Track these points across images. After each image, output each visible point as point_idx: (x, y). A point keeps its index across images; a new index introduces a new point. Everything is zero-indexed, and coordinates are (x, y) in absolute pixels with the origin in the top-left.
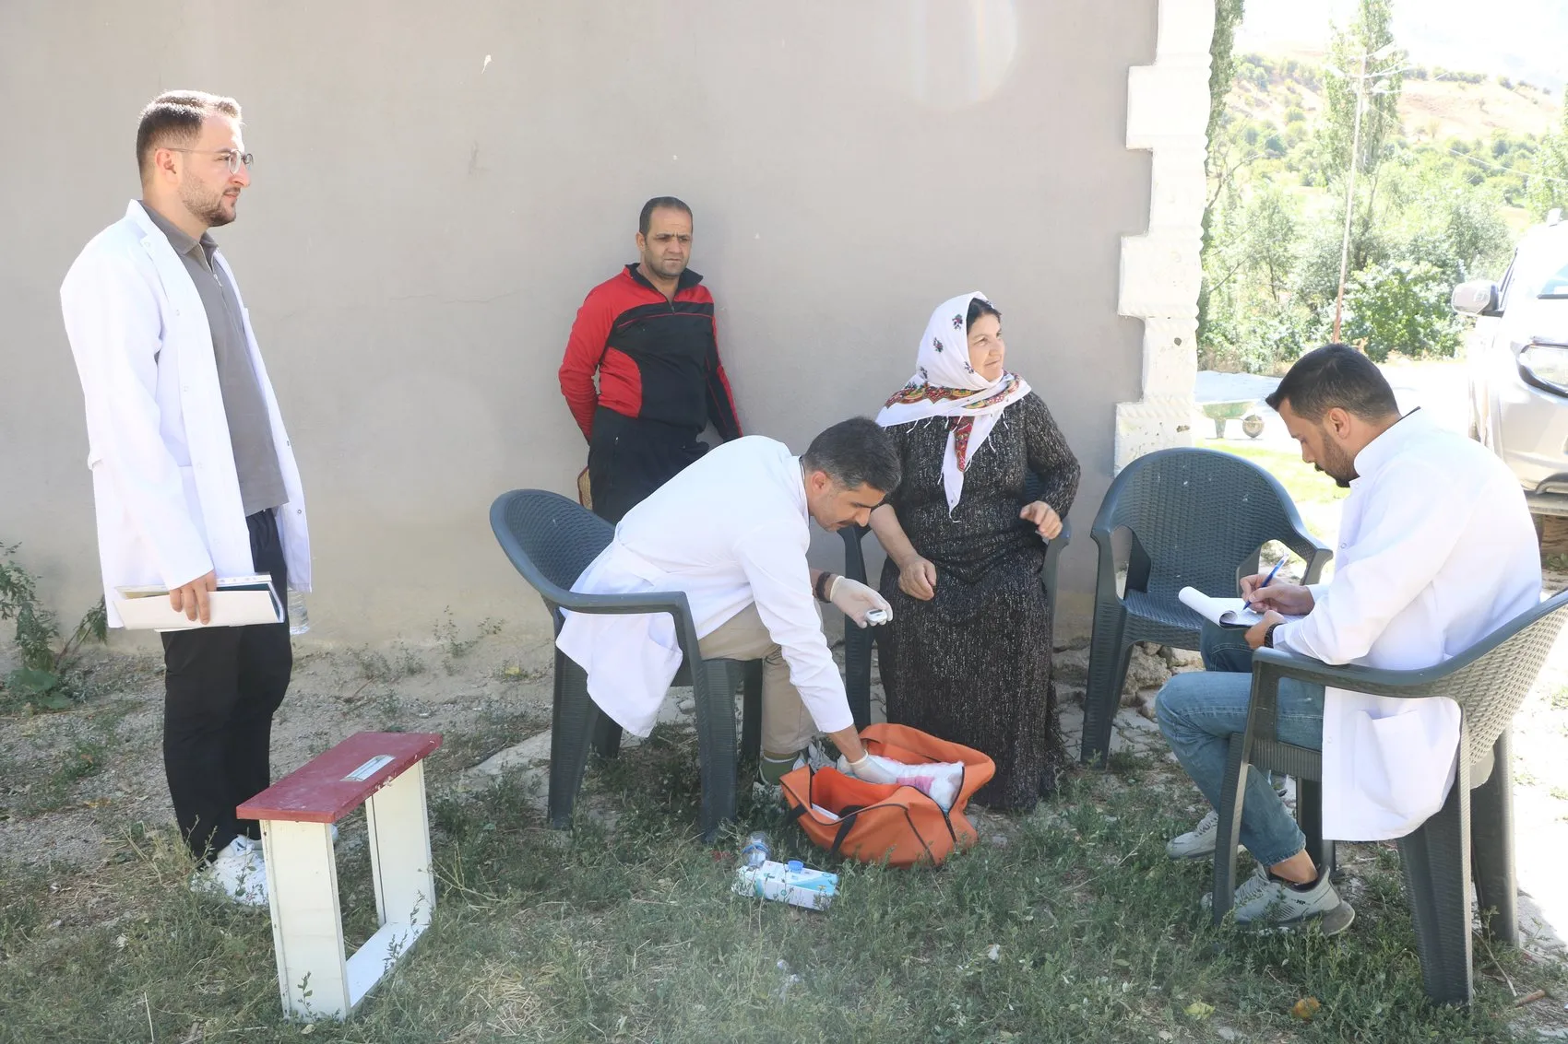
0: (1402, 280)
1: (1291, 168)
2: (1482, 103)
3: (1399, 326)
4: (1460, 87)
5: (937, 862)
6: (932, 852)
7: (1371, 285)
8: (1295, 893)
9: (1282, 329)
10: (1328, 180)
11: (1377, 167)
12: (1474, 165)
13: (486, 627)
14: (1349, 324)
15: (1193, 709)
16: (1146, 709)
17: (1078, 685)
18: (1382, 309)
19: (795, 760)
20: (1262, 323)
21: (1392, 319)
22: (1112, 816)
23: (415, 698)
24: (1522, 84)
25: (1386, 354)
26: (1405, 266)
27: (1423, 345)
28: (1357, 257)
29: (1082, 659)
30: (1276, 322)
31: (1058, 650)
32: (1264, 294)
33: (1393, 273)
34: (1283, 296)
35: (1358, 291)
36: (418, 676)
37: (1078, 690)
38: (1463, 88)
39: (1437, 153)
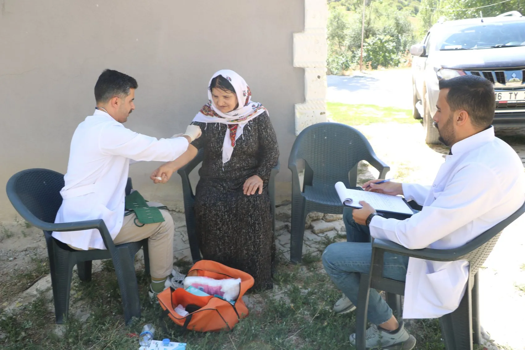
0: (381, 42)
1: (342, 5)
3: (381, 57)
5: (231, 328)
6: (228, 324)
7: (371, 44)
8: (388, 334)
9: (344, 59)
10: (356, 8)
11: (371, 3)
12: (399, 3)
14: (365, 57)
15: (341, 262)
16: (314, 230)
17: (287, 221)
18: (375, 52)
19: (166, 281)
20: (337, 58)
21: (379, 55)
22: (306, 289)
23: (9, 249)
25: (377, 66)
27: (389, 63)
28: (366, 34)
29: (287, 210)
30: (341, 57)
31: (277, 206)
32: (336, 48)
33: (378, 40)
34: (343, 48)
35: (367, 46)
36: (11, 238)
37: (286, 223)
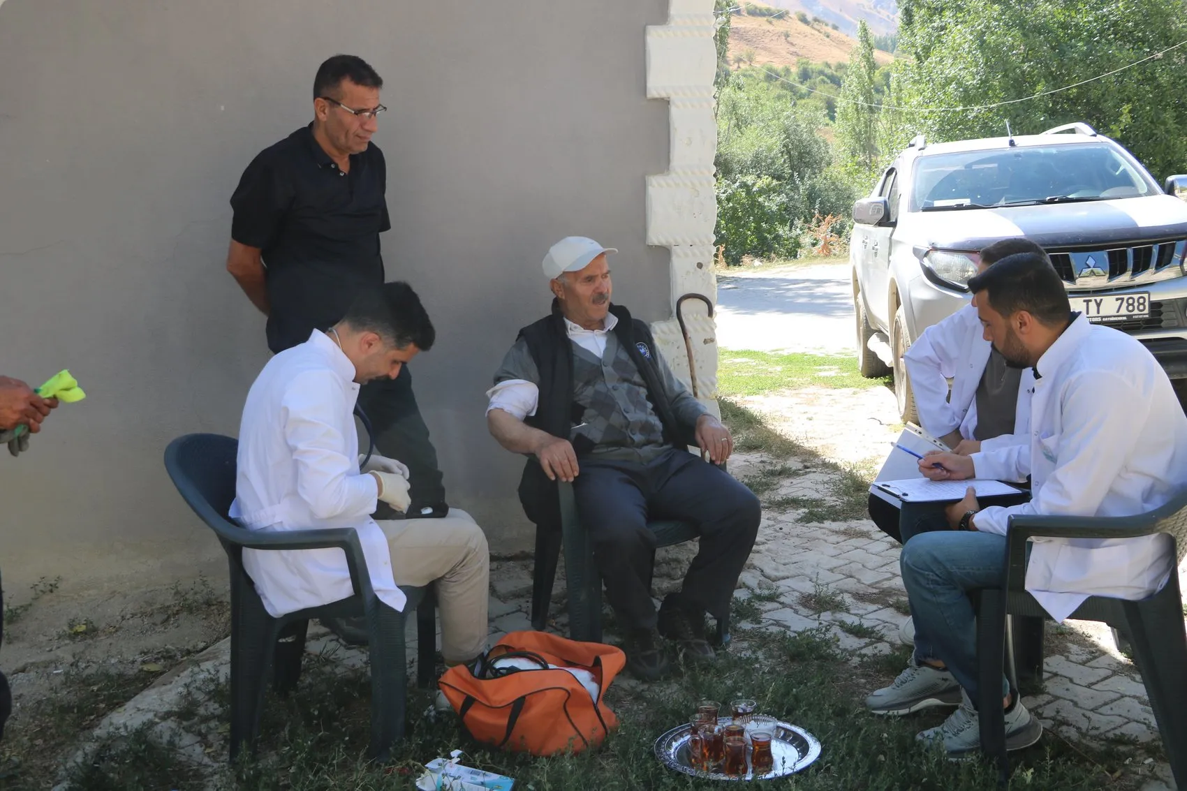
0: (749, 192)
2: (787, 36)
3: (749, 232)
4: (767, 21)
13: (41, 587)
18: (733, 218)
21: (743, 227)
24: (816, 20)
25: (741, 258)
26: (749, 179)
27: (770, 249)
33: (741, 187)
38: (770, 23)
39: (755, 78)
